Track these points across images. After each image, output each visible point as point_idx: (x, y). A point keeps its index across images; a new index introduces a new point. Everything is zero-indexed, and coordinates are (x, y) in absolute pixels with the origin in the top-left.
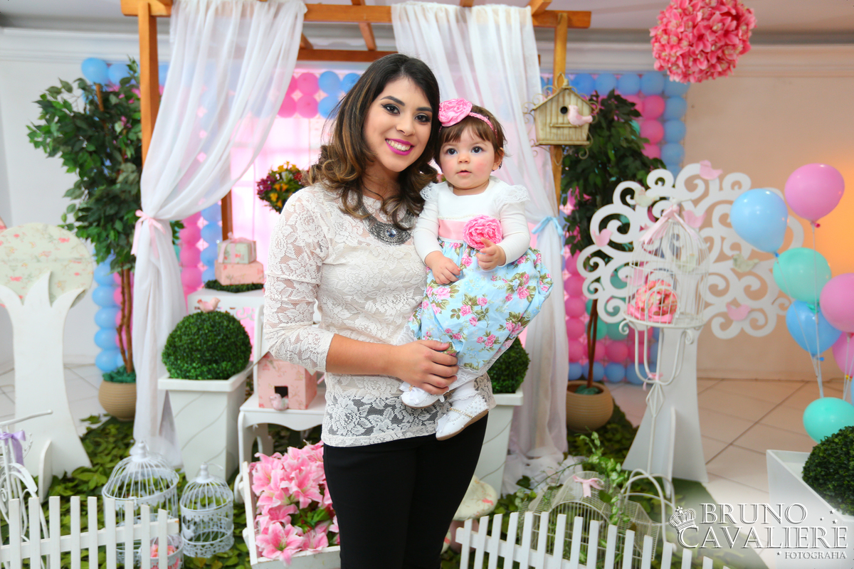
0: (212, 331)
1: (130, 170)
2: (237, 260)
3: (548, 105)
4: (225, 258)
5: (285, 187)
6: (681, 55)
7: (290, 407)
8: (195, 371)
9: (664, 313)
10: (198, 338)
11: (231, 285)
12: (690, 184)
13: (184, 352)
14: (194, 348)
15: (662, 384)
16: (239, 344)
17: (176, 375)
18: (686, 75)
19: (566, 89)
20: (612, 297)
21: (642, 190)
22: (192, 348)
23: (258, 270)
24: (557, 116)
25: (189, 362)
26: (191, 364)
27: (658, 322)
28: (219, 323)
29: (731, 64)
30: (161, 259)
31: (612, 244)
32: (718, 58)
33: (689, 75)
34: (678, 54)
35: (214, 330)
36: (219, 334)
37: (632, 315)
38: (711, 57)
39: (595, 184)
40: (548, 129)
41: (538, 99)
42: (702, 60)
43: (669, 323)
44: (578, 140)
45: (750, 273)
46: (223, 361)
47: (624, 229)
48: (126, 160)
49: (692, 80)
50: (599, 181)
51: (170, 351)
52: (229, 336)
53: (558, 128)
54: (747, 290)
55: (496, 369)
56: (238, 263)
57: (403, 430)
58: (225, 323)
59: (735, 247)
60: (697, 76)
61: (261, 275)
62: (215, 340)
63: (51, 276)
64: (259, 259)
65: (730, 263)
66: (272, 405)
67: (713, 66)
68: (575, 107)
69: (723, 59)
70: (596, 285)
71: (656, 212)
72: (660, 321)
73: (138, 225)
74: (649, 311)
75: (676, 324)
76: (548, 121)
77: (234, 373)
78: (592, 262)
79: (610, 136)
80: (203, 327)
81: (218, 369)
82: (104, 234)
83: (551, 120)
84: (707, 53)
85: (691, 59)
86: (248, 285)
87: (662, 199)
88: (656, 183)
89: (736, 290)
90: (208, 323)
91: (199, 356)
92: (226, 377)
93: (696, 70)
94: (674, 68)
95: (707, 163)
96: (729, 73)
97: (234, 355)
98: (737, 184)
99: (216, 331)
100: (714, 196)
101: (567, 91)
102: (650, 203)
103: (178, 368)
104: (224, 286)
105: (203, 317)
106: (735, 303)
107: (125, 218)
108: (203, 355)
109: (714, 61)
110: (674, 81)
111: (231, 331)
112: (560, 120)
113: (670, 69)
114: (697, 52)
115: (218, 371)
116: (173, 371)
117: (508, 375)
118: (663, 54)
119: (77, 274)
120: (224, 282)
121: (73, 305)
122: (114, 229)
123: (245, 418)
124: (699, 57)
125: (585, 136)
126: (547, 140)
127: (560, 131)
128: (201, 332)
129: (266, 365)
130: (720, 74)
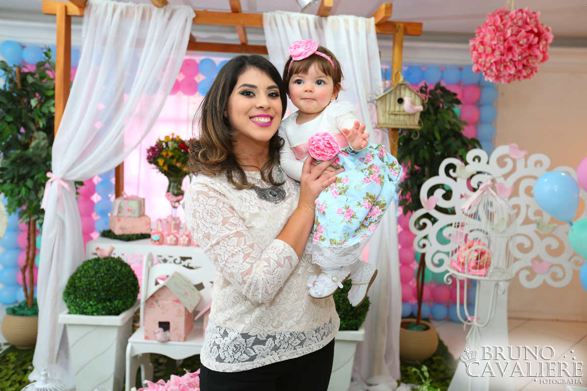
0: (107, 274)
1: (41, 137)
2: (129, 214)
3: (388, 97)
4: (119, 212)
5: (170, 154)
6: (495, 62)
7: (171, 339)
8: (92, 308)
9: (481, 267)
10: (95, 280)
11: (123, 235)
12: (501, 162)
13: (83, 292)
14: (92, 288)
15: (480, 326)
16: (129, 285)
17: (74, 311)
18: (498, 78)
19: (402, 84)
20: (438, 252)
21: (462, 166)
22: (90, 289)
23: (146, 222)
24: (395, 105)
25: (87, 300)
26: (88, 302)
27: (475, 275)
28: (114, 268)
29: (533, 70)
30: (66, 212)
31: (438, 208)
32: (524, 66)
33: (501, 77)
34: (492, 61)
35: (109, 273)
36: (113, 277)
37: (454, 268)
38: (518, 65)
39: (424, 158)
40: (387, 116)
41: (380, 91)
42: (511, 66)
43: (485, 276)
44: (411, 125)
45: (550, 235)
46: (116, 300)
47: (448, 196)
48: (39, 129)
49: (503, 81)
50: (427, 156)
51: (70, 291)
52: (121, 279)
53: (396, 115)
54: (548, 248)
55: (343, 310)
56: (130, 217)
57: (279, 355)
58: (119, 268)
59: (538, 213)
60: (507, 78)
61: (148, 227)
62: (110, 282)
64: (147, 213)
65: (533, 227)
66: (156, 337)
67: (520, 71)
68: (410, 99)
69: (527, 66)
70: (424, 241)
71: (474, 183)
72: (477, 274)
73: (48, 185)
74: (469, 265)
75: (490, 277)
76: (387, 109)
77: (124, 310)
78: (421, 222)
79: (436, 120)
80: (100, 271)
81: (111, 306)
82: (16, 190)
83: (390, 108)
84: (515, 61)
85: (502, 65)
86: (137, 235)
87: (478, 173)
88: (474, 160)
89: (539, 248)
90: (104, 267)
91: (95, 295)
92: (117, 314)
93: (506, 74)
94: (489, 71)
95: (514, 145)
96: (532, 76)
97: (125, 295)
98: (538, 163)
99: (111, 274)
100: (521, 172)
101: (403, 86)
102: (469, 176)
103: (77, 306)
104: (117, 236)
105: (100, 262)
106: (538, 259)
107: (36, 177)
108: (99, 294)
109: (520, 67)
110: (488, 81)
111: (124, 274)
112: (397, 109)
113: (485, 71)
114: (507, 60)
115: (111, 308)
116: (72, 307)
117: (352, 315)
118: (480, 60)
120: (117, 232)
122: (26, 186)
123: (132, 348)
124: (509, 64)
125: (417, 122)
126: (387, 124)
127: (397, 118)
128: (98, 275)
129: (152, 304)
130: (525, 77)
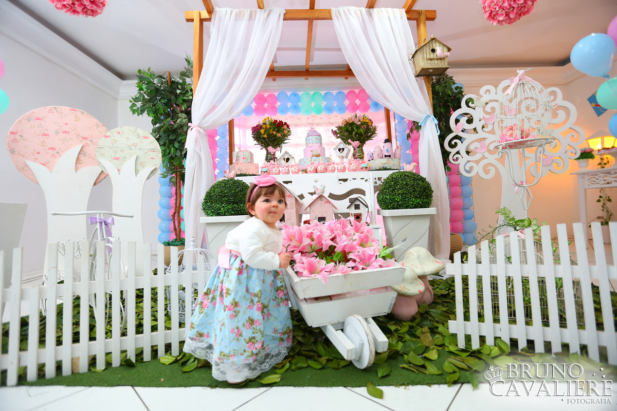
1: (184, 117)
2: (244, 161)
3: (424, 48)
4: (237, 160)
5: (268, 127)
14: (223, 195)
17: (211, 214)
19: (433, 39)
20: (469, 161)
21: (478, 98)
23: (256, 167)
24: (430, 54)
26: (221, 205)
30: (202, 149)
31: (464, 131)
40: (426, 61)
44: (443, 66)
46: (241, 204)
47: (470, 121)
48: (182, 112)
53: (431, 59)
61: (257, 170)
63: (137, 158)
68: (439, 49)
70: (457, 155)
71: (488, 109)
76: (425, 57)
78: (453, 143)
82: (168, 151)
83: (427, 56)
86: (250, 174)
87: (490, 101)
88: (486, 93)
91: (226, 199)
101: (434, 41)
102: (484, 104)
108: (229, 199)
112: (432, 56)
117: (425, 196)
119: (152, 158)
121: (148, 178)
122: (174, 147)
126: (426, 67)
